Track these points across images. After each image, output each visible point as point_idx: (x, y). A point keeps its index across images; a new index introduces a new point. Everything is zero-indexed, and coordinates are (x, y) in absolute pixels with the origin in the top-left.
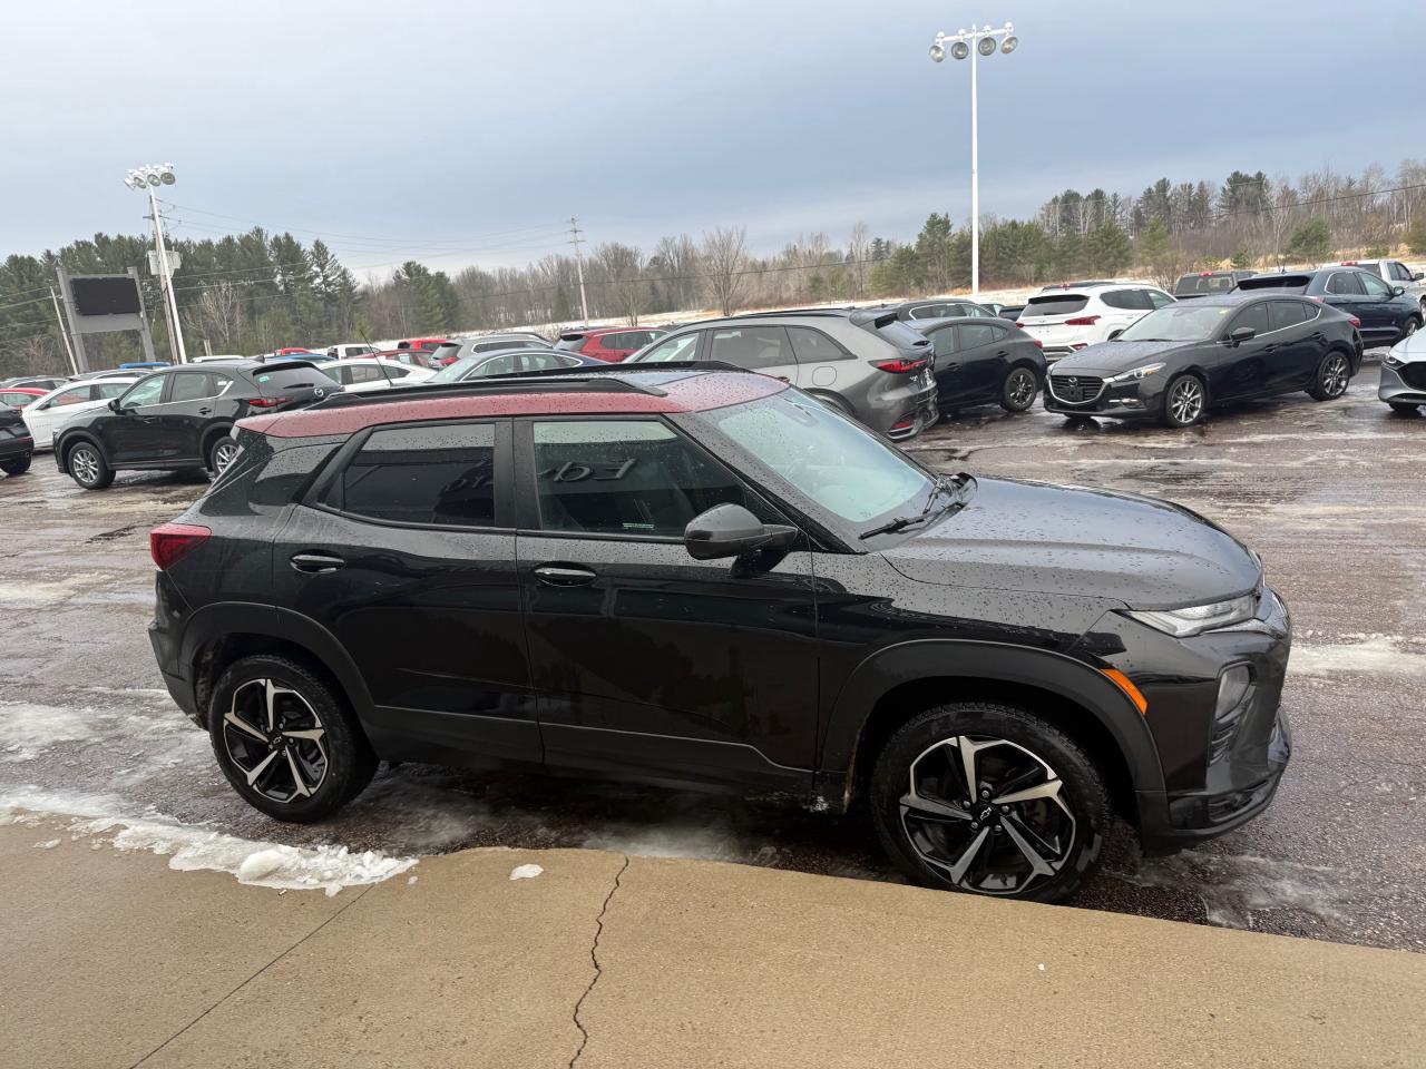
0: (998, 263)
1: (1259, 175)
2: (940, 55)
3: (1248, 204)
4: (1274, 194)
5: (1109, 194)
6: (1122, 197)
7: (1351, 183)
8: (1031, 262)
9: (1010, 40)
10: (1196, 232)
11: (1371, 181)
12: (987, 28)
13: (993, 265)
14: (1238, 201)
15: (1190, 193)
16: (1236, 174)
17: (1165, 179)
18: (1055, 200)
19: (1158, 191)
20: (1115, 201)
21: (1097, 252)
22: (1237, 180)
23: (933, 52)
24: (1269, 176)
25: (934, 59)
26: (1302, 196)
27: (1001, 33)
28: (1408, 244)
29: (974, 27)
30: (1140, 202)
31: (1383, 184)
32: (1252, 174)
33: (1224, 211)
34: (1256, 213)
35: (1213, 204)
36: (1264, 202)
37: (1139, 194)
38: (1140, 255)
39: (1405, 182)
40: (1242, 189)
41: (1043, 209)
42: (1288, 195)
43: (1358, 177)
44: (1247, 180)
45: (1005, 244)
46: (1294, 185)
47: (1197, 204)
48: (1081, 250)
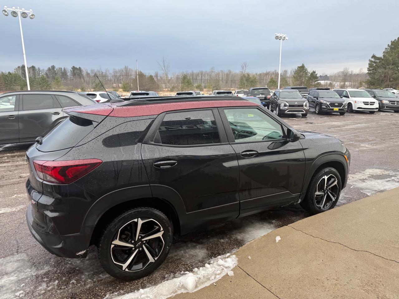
0: (6, 85)
1: (80, 68)
2: (6, 13)
3: (78, 75)
4: (84, 73)
5: (37, 67)
6: (41, 69)
7: (102, 73)
8: (18, 86)
9: (32, 15)
10: (65, 81)
11: (107, 73)
12: (23, 9)
13: (4, 85)
14: (75, 74)
15: (61, 70)
16: (74, 67)
17: (53, 66)
18: (19, 67)
19: (52, 68)
20: (39, 70)
21: (40, 84)
22: (74, 68)
23: (4, 12)
24: (82, 68)
25: (4, 14)
26: (92, 75)
27: (30, 12)
28: (122, 89)
29: (18, 8)
30: (47, 71)
31: (110, 74)
32: (78, 67)
33: (72, 76)
34: (80, 78)
35: (69, 74)
36: (82, 75)
37: (46, 69)
38: (54, 86)
39: (114, 74)
40: (75, 71)
41: (15, 69)
42: (88, 74)
43: (104, 71)
44: (76, 68)
45: (7, 79)
46: (89, 72)
47: (64, 74)
48: (35, 83)
